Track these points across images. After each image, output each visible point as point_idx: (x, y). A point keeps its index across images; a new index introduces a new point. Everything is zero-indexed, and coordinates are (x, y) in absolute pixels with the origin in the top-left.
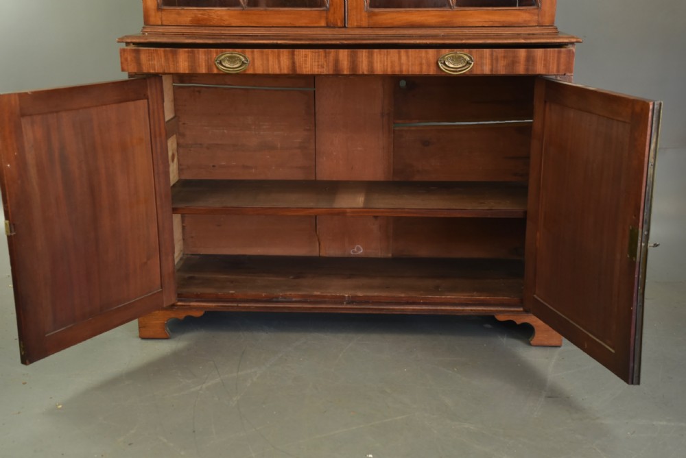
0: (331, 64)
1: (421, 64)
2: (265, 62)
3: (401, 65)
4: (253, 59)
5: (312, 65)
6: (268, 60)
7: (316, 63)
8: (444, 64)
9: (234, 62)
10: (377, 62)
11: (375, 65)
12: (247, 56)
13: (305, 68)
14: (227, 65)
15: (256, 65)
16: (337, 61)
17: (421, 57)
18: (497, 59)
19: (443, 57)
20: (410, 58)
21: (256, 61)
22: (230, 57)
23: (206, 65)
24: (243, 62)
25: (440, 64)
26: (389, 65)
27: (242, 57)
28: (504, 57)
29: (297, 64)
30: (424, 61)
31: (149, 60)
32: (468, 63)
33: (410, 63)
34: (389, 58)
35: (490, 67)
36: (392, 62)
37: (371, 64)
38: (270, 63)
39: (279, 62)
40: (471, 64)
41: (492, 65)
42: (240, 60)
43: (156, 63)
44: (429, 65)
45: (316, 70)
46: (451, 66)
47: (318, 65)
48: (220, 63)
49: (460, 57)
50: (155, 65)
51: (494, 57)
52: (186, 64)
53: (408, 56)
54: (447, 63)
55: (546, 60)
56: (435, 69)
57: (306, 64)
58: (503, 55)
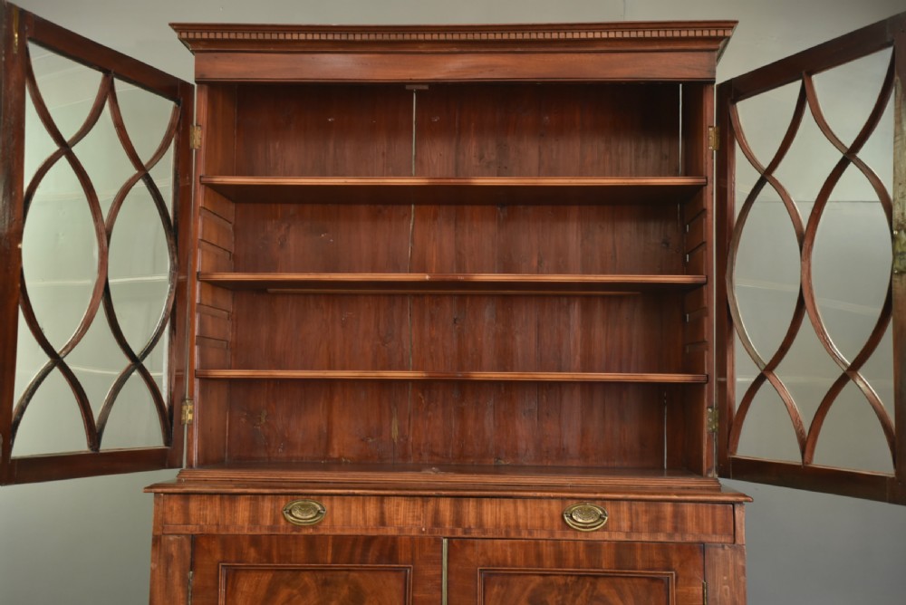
0: (430, 515)
1: (542, 517)
2: (346, 511)
3: (517, 518)
4: (332, 508)
5: (405, 517)
6: (350, 509)
7: (411, 514)
8: (571, 517)
9: (307, 512)
10: (487, 514)
11: (485, 517)
12: (324, 504)
13: (397, 519)
14: (298, 516)
15: (335, 515)
16: (437, 513)
17: (542, 508)
18: (637, 514)
19: (570, 509)
20: (529, 510)
21: (335, 510)
22: (303, 506)
23: (271, 515)
24: (319, 512)
25: (566, 518)
26: (503, 517)
27: (318, 506)
28: (646, 512)
29: (387, 515)
30: (546, 514)
31: (200, 509)
32: (601, 518)
33: (529, 516)
34: (502, 509)
35: (629, 523)
36: (505, 514)
37: (479, 516)
38: (353, 512)
39: (364, 512)
40: (604, 519)
41: (631, 521)
42: (315, 508)
43: (208, 512)
44: (552, 519)
45: (411, 522)
46: (580, 520)
47: (414, 516)
48: (290, 513)
49: (590, 510)
50: (206, 515)
51: (634, 511)
52: (247, 514)
53: (526, 508)
54: (574, 517)
55: (698, 517)
56: (560, 523)
57: (398, 514)
58: (644, 508)
